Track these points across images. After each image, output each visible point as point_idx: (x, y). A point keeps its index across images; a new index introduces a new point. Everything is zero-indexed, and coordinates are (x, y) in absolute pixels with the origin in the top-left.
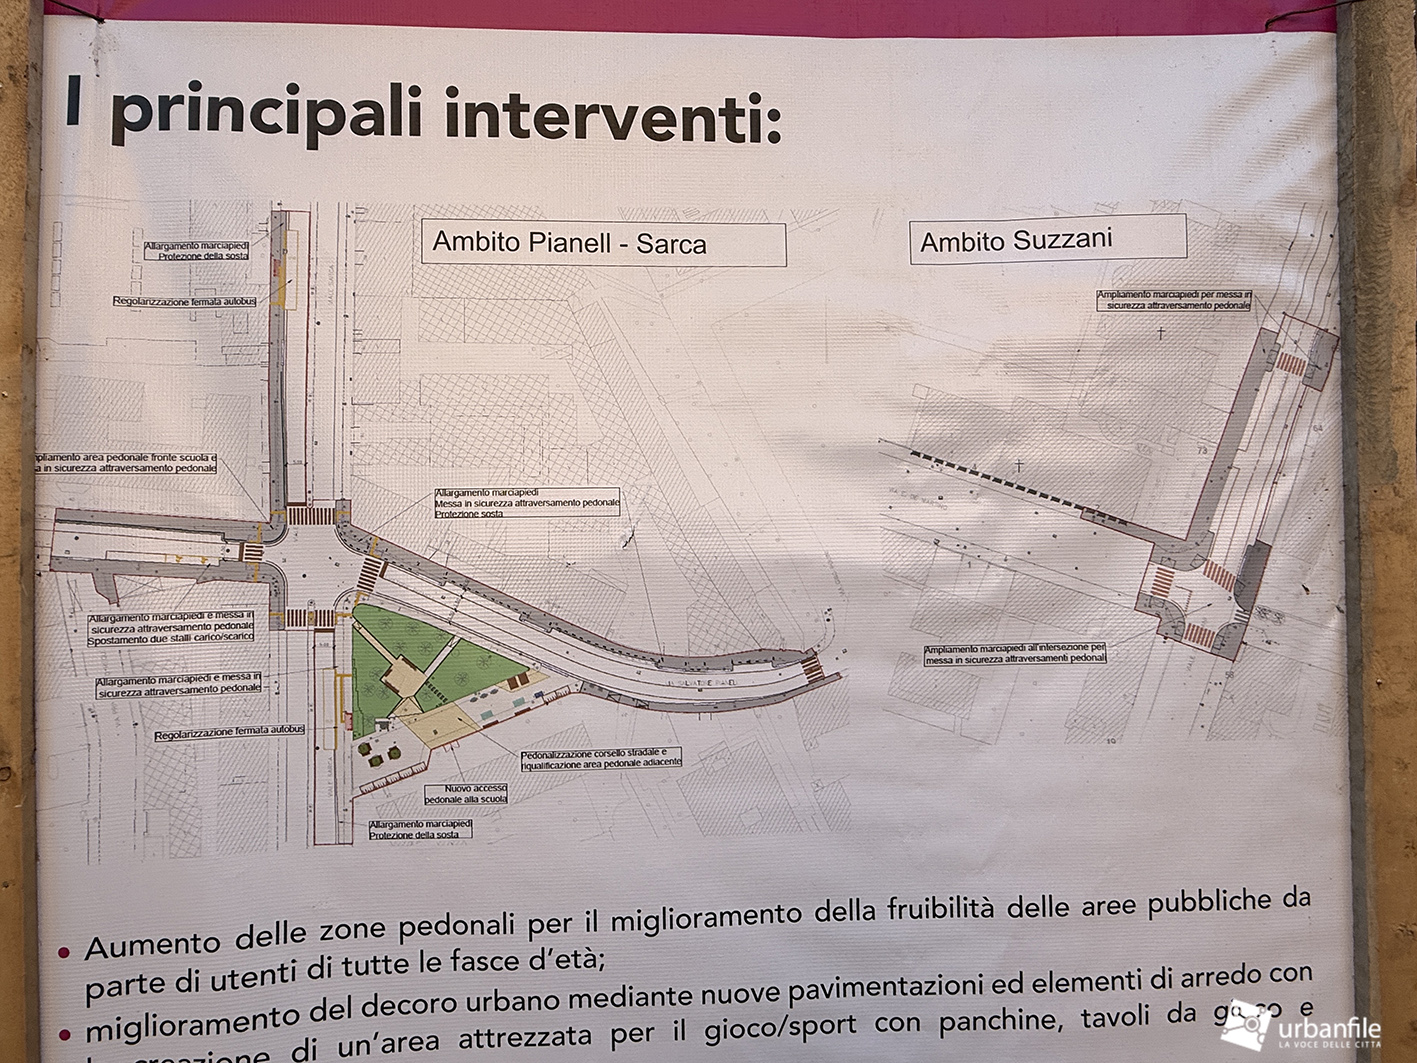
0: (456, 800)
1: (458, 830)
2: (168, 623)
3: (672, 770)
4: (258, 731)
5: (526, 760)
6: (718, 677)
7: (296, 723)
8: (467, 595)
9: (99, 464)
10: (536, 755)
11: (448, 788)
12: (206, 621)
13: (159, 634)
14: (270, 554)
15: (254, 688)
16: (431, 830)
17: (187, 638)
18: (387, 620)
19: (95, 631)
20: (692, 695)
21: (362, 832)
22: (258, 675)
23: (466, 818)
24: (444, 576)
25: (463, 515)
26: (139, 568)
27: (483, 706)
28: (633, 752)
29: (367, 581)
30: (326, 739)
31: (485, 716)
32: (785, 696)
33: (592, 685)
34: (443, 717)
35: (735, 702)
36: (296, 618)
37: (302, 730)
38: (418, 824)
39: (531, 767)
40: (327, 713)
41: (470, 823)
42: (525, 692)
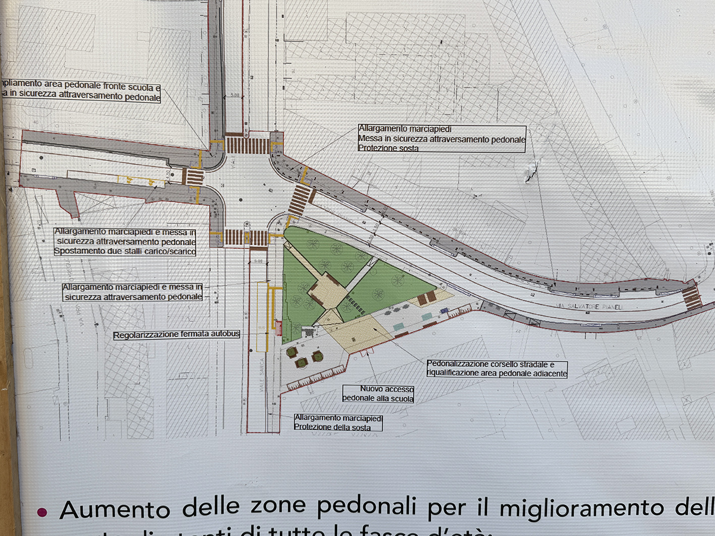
0: (369, 398)
1: (370, 424)
2: (122, 237)
3: (560, 382)
4: (201, 334)
5: (431, 367)
6: (605, 302)
7: (231, 327)
8: (385, 221)
9: (58, 90)
10: (440, 363)
11: (363, 388)
12: (154, 236)
13: (115, 247)
14: (210, 179)
15: (196, 297)
16: (348, 423)
17: (138, 251)
18: (313, 240)
19: (61, 241)
20: (580, 316)
21: (287, 423)
22: (200, 286)
23: (377, 414)
24: (366, 203)
25: (384, 149)
26: (95, 187)
27: (395, 318)
28: (525, 364)
29: (297, 206)
30: (258, 343)
31: (397, 327)
32: (665, 321)
33: (491, 304)
34: (361, 327)
35: (619, 324)
36: (234, 237)
37: (237, 334)
38: (336, 418)
39: (435, 373)
40: (260, 320)
41: (381, 418)
42: (433, 308)
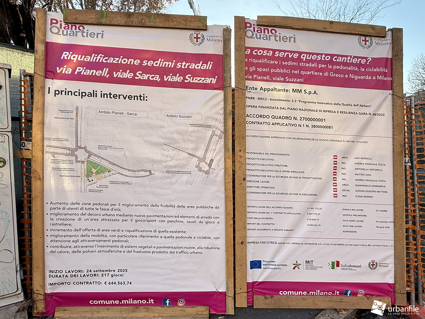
0: (101, 187)
1: (101, 191)
2: (62, 161)
3: (131, 185)
4: (74, 176)
5: (110, 182)
6: (137, 173)
7: (79, 175)
8: (102, 160)
9: (52, 139)
10: (112, 182)
11: (100, 185)
12: (67, 161)
13: (60, 162)
14: (75, 153)
15: (73, 170)
16: (97, 191)
17: (64, 163)
18: (92, 162)
19: (52, 161)
20: (133, 175)
21: (88, 191)
24: (99, 157)
25: (102, 149)
26: (57, 153)
27: (104, 175)
28: (125, 182)
29: (89, 157)
30: (83, 178)
31: (105, 176)
32: (146, 176)
33: (120, 173)
34: (99, 176)
35: (139, 176)
36: (79, 162)
38: (95, 190)
40: (83, 175)
41: (103, 190)
42: (110, 173)
